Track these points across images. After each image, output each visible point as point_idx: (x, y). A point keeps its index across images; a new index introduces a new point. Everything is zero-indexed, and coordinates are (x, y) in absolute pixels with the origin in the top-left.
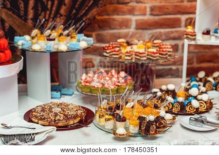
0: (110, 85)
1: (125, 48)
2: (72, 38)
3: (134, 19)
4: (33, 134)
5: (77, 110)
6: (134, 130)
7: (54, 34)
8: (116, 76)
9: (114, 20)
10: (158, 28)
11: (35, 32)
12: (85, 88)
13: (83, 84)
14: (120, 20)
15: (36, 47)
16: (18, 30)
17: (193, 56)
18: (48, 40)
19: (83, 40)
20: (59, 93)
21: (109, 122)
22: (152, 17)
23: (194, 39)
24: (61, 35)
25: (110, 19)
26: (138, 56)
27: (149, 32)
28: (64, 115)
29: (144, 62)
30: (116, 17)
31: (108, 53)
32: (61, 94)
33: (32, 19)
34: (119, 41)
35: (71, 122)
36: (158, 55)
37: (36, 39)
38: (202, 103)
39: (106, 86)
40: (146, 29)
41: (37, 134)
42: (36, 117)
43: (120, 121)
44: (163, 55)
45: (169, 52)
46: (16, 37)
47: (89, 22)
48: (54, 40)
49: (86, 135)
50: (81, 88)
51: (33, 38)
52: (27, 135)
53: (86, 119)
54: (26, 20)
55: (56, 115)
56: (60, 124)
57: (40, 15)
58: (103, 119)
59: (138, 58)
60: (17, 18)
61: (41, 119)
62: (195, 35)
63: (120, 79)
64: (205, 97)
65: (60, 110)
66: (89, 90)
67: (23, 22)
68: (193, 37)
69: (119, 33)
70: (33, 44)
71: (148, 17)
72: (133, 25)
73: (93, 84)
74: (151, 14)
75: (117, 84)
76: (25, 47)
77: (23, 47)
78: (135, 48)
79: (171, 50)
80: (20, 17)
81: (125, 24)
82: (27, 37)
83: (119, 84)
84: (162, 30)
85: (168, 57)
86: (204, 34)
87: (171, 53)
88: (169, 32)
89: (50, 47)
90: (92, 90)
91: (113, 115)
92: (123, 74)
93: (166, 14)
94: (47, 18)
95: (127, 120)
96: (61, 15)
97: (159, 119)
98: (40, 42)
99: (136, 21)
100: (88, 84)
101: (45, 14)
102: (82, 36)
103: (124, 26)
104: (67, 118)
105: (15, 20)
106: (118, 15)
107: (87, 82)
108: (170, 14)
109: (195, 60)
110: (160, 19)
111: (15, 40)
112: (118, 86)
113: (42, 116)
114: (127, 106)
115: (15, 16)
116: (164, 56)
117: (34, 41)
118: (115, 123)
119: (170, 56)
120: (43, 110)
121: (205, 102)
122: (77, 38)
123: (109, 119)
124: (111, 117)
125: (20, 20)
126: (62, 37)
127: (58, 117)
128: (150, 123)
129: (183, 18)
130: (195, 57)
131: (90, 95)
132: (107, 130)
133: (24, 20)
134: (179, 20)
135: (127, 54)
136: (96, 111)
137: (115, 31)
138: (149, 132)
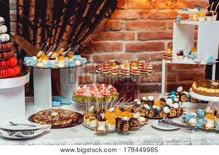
0: (98, 95)
1: (114, 66)
2: (69, 58)
3: (124, 43)
4: (33, 130)
5: (71, 114)
6: (112, 127)
7: (55, 55)
8: (104, 88)
9: (107, 44)
10: (145, 51)
11: (40, 53)
12: (78, 97)
13: (77, 94)
14: (113, 44)
15: (40, 65)
16: (29, 53)
17: (176, 75)
18: (49, 59)
19: (79, 60)
20: (59, 102)
21: (92, 121)
22: (139, 42)
23: (171, 59)
24: (61, 55)
25: (104, 43)
26: (123, 72)
27: (137, 54)
28: (60, 117)
29: (127, 77)
30: (109, 42)
31: (99, 70)
32: (61, 104)
33: (39, 44)
34: (111, 61)
35: (65, 123)
36: (139, 71)
37: (41, 58)
38: (173, 110)
39: (95, 95)
40: (135, 52)
41: (36, 130)
42: (38, 118)
43: (101, 121)
44: (143, 71)
45: (149, 69)
46: (25, 58)
47: (86, 45)
48: (55, 59)
49: (74, 131)
50: (75, 97)
51: (38, 58)
52: (29, 130)
53: (77, 120)
54: (35, 44)
55: (53, 117)
56: (55, 124)
57: (47, 40)
58: (88, 120)
59: (123, 74)
60: (28, 42)
61: (41, 120)
62: (172, 56)
63: (107, 90)
64: (176, 106)
65: (57, 114)
66: (81, 99)
67: (33, 46)
68: (170, 58)
69: (112, 55)
70: (38, 62)
71: (136, 42)
72: (124, 48)
73: (84, 94)
74: (139, 40)
75: (104, 94)
76: (32, 65)
77: (30, 65)
78: (122, 67)
79: (152, 68)
80: (30, 42)
81: (117, 48)
82: (35, 58)
83: (106, 95)
84: (148, 53)
85: (149, 74)
86: (178, 55)
87: (151, 71)
88: (154, 54)
89: (51, 64)
90: (84, 98)
91: (96, 117)
92: (110, 86)
93: (151, 39)
94: (52, 43)
95: (107, 121)
96: (63, 40)
97: (132, 120)
98: (43, 60)
99: (126, 45)
100: (81, 94)
101: (50, 40)
102: (79, 57)
103: (116, 49)
104: (61, 119)
105: (26, 45)
106: (111, 40)
107: (80, 93)
108: (154, 39)
109: (177, 78)
110: (146, 44)
111: (25, 60)
112: (105, 96)
113: (43, 118)
114: (109, 110)
115: (26, 41)
116: (144, 73)
117: (39, 60)
118: (97, 123)
119: (150, 73)
120: (44, 114)
121: (176, 110)
122: (73, 58)
123: (93, 119)
124: (94, 118)
125: (30, 44)
126: (61, 57)
127: (55, 119)
128: (124, 122)
129: (166, 42)
130: (177, 75)
131: (82, 103)
132: (92, 128)
133: (33, 44)
134: (163, 44)
135: (114, 71)
136: (84, 114)
137: (109, 53)
138: (123, 129)
